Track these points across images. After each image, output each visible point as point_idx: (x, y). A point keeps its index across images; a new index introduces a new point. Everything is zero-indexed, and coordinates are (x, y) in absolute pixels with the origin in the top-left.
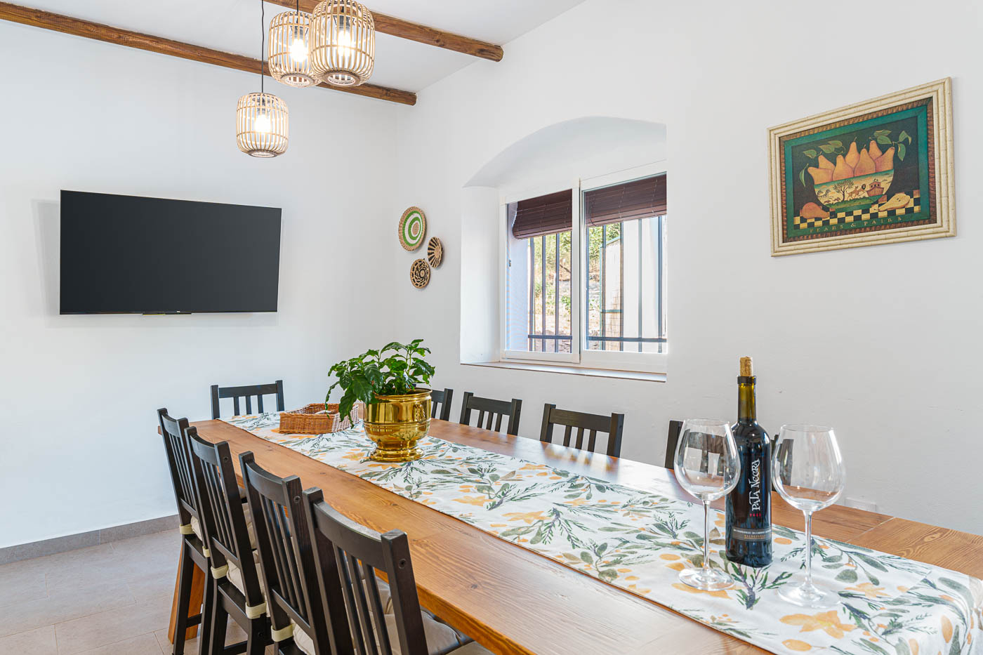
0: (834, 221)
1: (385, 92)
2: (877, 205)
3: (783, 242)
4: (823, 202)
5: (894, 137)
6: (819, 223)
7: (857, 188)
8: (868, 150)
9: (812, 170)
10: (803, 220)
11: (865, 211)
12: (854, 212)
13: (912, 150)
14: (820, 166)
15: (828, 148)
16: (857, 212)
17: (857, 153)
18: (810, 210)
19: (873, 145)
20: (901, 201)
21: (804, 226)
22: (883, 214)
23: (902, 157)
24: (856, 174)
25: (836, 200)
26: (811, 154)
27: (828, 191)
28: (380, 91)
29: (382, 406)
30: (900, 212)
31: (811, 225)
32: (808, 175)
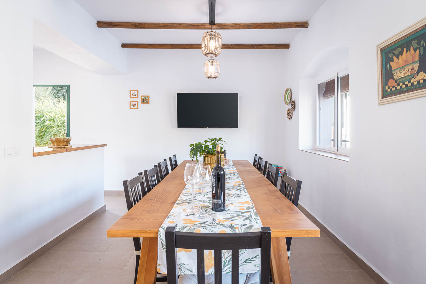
0: (399, 88)
1: (276, 46)
2: (413, 79)
3: (382, 98)
4: (395, 78)
5: (419, 44)
6: (394, 89)
7: (406, 70)
8: (410, 52)
9: (391, 63)
10: (389, 88)
11: (409, 82)
12: (406, 82)
14: (394, 61)
15: (397, 52)
17: (406, 53)
18: (391, 83)
19: (412, 49)
20: (422, 76)
21: (389, 90)
22: (415, 83)
23: (422, 54)
24: (406, 64)
25: (399, 77)
26: (391, 55)
27: (397, 73)
28: (274, 46)
29: (206, 157)
30: (422, 81)
31: (391, 90)
32: (390, 66)
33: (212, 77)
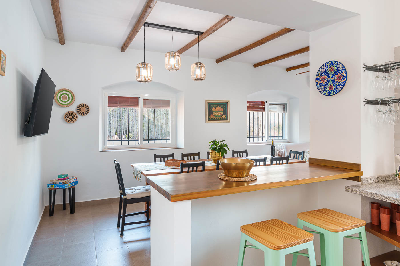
0: (215, 118)
3: (208, 120)
4: (214, 115)
5: (223, 107)
6: (213, 118)
7: (218, 113)
8: (220, 108)
10: (211, 117)
11: (220, 117)
13: (225, 109)
14: (213, 108)
15: (215, 106)
16: (219, 117)
18: (212, 116)
20: (224, 116)
21: (211, 118)
22: (222, 118)
23: (224, 110)
24: (218, 111)
25: (216, 115)
26: (212, 106)
27: (214, 113)
30: (224, 118)
31: (212, 118)
32: (212, 110)
33: (145, 81)
